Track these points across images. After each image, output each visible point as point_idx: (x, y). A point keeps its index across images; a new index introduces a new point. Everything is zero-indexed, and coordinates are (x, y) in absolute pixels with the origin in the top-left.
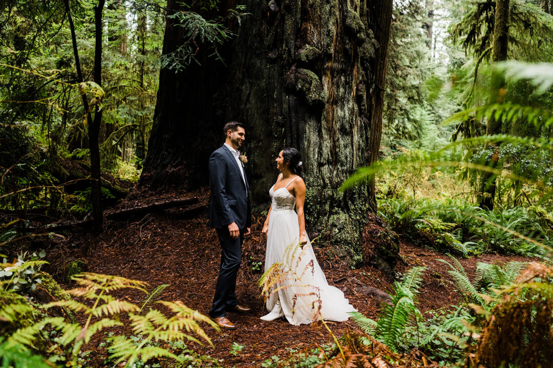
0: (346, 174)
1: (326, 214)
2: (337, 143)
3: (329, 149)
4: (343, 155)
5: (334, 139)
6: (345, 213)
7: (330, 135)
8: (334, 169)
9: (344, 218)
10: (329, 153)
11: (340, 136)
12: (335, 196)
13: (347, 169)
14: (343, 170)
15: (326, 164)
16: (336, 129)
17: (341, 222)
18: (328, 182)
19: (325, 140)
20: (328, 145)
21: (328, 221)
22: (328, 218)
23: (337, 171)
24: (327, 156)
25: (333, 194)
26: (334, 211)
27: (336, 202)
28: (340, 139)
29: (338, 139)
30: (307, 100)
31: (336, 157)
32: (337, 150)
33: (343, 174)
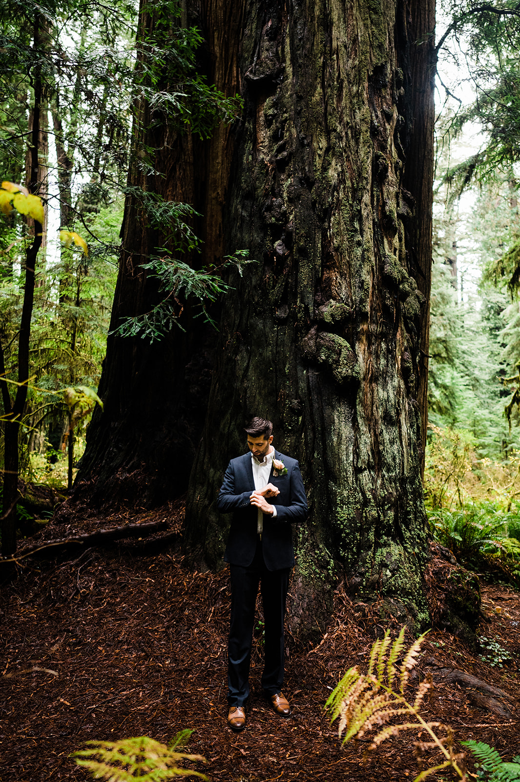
0: (395, 484)
1: (370, 547)
2: (380, 438)
3: (368, 448)
4: (389, 456)
5: (375, 431)
6: (398, 544)
7: (369, 426)
8: (378, 476)
9: (397, 552)
10: (370, 453)
11: (383, 427)
12: (382, 518)
13: (396, 476)
14: (390, 477)
15: (365, 469)
16: (377, 418)
17: (393, 559)
18: (371, 496)
19: (363, 434)
20: (368, 441)
21: (374, 558)
22: (374, 554)
23: (383, 480)
24: (367, 458)
25: (379, 516)
26: (382, 541)
27: (384, 527)
28: (384, 431)
29: (382, 432)
30: (334, 377)
31: (380, 459)
32: (381, 448)
33: (391, 483)
